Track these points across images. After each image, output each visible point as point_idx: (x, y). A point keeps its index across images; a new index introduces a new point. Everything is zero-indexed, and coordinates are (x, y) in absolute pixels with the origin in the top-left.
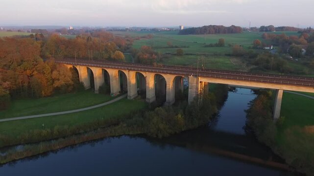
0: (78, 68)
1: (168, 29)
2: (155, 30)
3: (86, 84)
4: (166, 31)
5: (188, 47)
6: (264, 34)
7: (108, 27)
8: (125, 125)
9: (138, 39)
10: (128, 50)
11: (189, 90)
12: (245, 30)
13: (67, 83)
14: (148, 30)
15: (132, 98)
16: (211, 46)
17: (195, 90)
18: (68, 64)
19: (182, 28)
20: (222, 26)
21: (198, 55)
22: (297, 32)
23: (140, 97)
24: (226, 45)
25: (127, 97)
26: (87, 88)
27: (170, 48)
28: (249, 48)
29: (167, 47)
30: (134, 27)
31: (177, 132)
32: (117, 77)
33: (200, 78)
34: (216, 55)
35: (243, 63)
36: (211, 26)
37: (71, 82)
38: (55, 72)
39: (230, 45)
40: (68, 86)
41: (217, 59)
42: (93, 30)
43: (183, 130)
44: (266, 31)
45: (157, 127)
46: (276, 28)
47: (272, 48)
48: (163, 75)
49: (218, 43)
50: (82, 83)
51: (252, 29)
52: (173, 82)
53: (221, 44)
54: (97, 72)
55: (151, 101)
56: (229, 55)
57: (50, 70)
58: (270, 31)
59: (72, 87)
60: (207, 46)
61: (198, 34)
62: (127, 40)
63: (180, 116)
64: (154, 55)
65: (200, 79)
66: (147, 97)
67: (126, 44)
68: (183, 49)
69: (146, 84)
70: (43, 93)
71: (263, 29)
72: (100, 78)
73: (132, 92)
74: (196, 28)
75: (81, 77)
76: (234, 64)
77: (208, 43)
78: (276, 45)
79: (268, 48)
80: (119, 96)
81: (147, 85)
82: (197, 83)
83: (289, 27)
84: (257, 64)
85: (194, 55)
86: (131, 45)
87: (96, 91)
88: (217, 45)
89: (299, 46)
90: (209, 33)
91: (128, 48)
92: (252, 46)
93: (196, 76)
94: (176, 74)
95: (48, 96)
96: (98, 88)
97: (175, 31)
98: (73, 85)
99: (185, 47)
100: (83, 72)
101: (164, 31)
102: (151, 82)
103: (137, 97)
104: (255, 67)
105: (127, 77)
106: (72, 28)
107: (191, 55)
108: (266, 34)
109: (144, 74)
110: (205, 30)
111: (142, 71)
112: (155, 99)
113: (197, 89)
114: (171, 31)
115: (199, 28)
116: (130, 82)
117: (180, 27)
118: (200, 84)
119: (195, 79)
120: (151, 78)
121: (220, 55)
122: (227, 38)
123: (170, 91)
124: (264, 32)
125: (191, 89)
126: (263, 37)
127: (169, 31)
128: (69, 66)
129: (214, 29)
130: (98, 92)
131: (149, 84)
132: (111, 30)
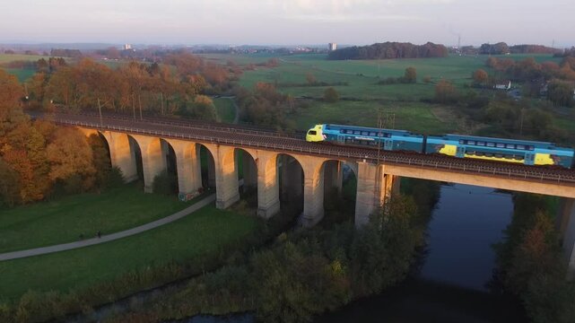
0: (107, 135)
1: (308, 50)
2: (282, 52)
3: (127, 172)
4: (304, 52)
5: (346, 84)
6: (490, 60)
7: (196, 46)
8: (201, 286)
9: (250, 68)
10: (230, 91)
11: (358, 194)
12: (452, 51)
13: (81, 170)
14: (270, 52)
15: (227, 205)
16: (390, 82)
17: (372, 194)
18: (84, 126)
19: (334, 48)
20: (409, 44)
21: (367, 101)
22: (552, 55)
23: (243, 203)
24: (419, 81)
25: (213, 203)
26: (129, 181)
27: (313, 85)
28: (466, 86)
29: (304, 85)
30: (243, 47)
31: (332, 308)
32: (194, 157)
33: (384, 166)
34: (402, 101)
35: (459, 117)
36: (388, 43)
37: (91, 169)
38: (51, 147)
39: (427, 81)
40: (84, 176)
41: (405, 111)
42: (168, 51)
43: (346, 301)
44: (493, 53)
45: (280, 297)
46: (511, 48)
47: (509, 87)
48: (297, 157)
49: (403, 75)
50: (117, 170)
51: (465, 49)
52: (320, 172)
53: (409, 79)
54: (149, 145)
55: (269, 214)
56: (427, 101)
57: (44, 140)
58: (500, 53)
59: (94, 178)
60: (382, 83)
61: (365, 59)
62: (231, 71)
63: (337, 266)
64: (278, 102)
65: (385, 169)
66: (259, 205)
67: (227, 79)
68: (336, 88)
69: (257, 176)
70: (23, 195)
71: (486, 49)
72: (154, 158)
73: (226, 192)
74: (360, 48)
75: (114, 155)
76: (442, 120)
77: (385, 77)
78: (517, 81)
79: (502, 87)
80: (197, 199)
81: (259, 178)
82: (378, 178)
83: (534, 46)
84: (488, 119)
85: (359, 100)
86: (237, 80)
87: (148, 187)
88: (402, 81)
89: (566, 82)
90: (386, 57)
91: (230, 87)
92: (470, 82)
93: (375, 162)
94: (326, 155)
95: (37, 201)
96: (152, 181)
97: (321, 52)
98: (96, 175)
99: (340, 84)
100: (118, 145)
101: (300, 52)
102: (268, 171)
103: (237, 203)
104: (484, 126)
105: (216, 160)
106: (129, 47)
107: (354, 100)
108: (494, 58)
109: (252, 152)
110: (377, 51)
111: (247, 146)
112: (277, 208)
113: (377, 191)
114: (312, 54)
115: (366, 47)
116: (221, 171)
117: (331, 45)
118: (383, 179)
119: (374, 169)
120: (268, 162)
121: (410, 101)
122: (421, 67)
123: (313, 193)
124: (490, 56)
125: (361, 191)
126: (488, 65)
127: (309, 53)
128: (88, 132)
129: (394, 49)
130: (151, 191)
131: (263, 176)
132: (202, 52)
